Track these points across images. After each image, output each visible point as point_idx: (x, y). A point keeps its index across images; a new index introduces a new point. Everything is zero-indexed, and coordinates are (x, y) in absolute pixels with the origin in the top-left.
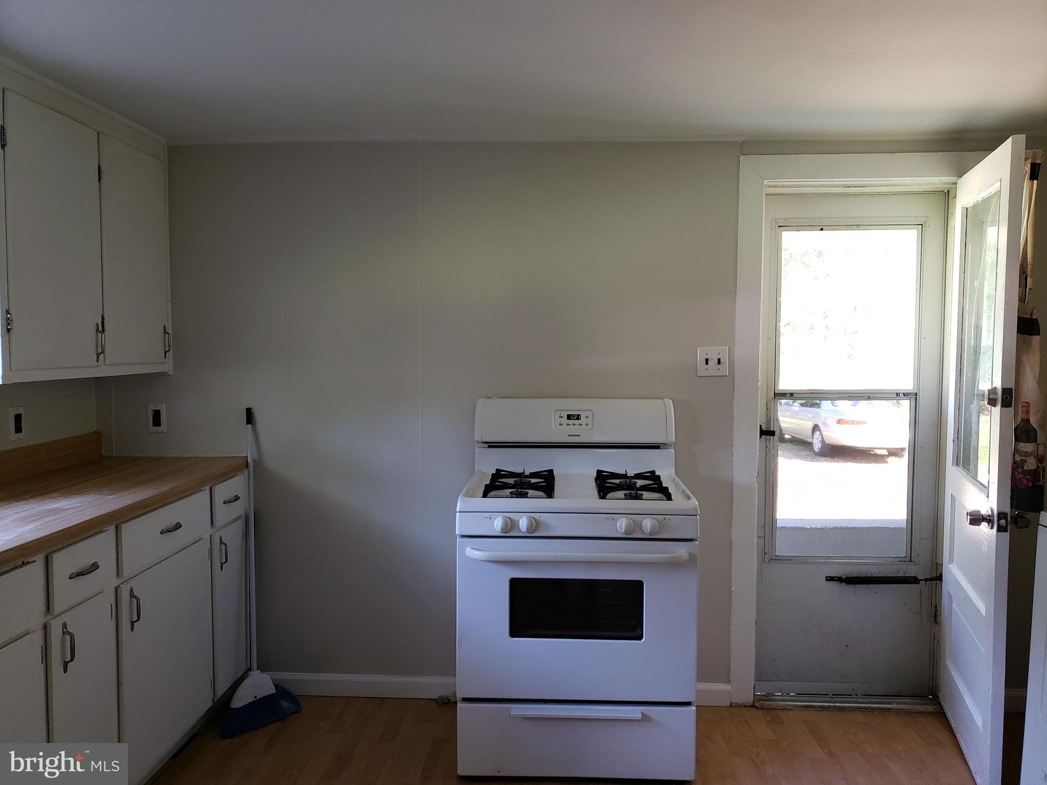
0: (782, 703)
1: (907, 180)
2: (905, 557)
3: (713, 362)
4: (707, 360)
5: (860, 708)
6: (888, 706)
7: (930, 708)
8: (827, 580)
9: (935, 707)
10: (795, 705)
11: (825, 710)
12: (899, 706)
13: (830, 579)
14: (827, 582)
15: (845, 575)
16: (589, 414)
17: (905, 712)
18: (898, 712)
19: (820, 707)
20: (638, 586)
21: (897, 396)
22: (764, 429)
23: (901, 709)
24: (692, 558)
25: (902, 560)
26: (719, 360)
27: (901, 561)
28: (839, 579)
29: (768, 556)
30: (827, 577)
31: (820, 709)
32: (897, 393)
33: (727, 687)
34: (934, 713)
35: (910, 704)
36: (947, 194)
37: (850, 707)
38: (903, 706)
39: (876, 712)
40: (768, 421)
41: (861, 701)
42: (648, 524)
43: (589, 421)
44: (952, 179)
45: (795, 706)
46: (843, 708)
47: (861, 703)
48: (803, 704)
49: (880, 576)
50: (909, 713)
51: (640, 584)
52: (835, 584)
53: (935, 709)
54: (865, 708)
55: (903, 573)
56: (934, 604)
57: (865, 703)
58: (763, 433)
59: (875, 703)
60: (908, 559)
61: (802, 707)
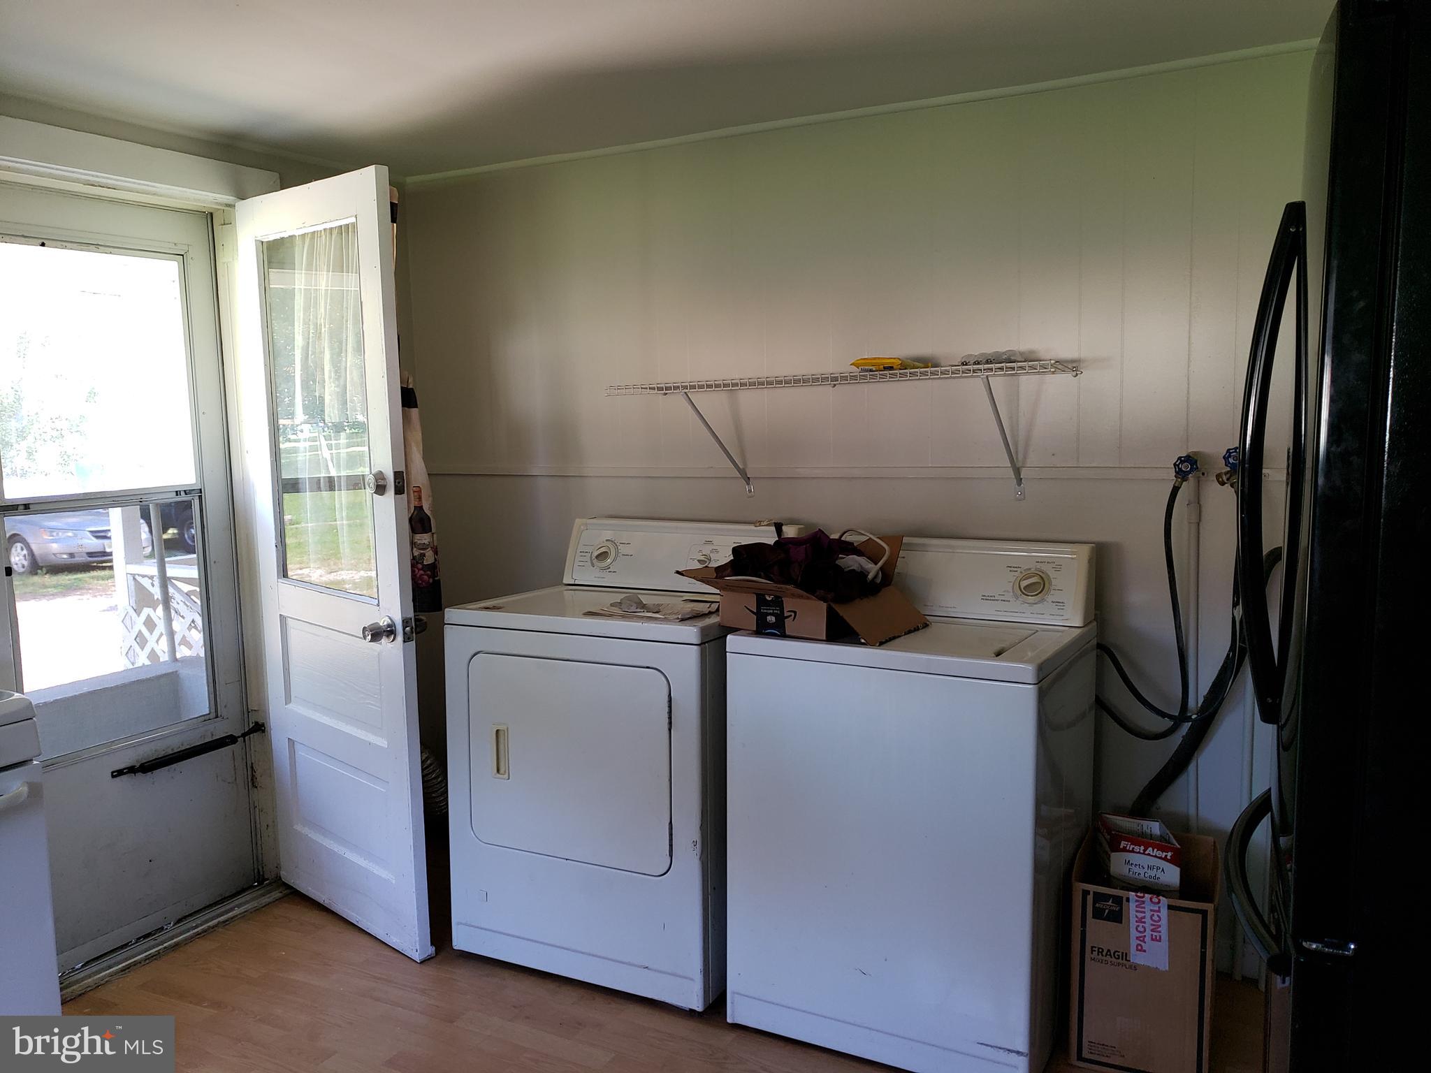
0: (90, 980)
1: (176, 190)
2: (209, 714)
5: (198, 934)
6: (231, 914)
7: (276, 894)
8: (113, 776)
9: (280, 890)
10: (109, 973)
11: (155, 959)
12: (242, 909)
13: (118, 773)
14: (115, 779)
15: (137, 761)
17: (251, 913)
18: (243, 916)
19: (147, 958)
21: (177, 495)
23: (245, 912)
25: (205, 719)
27: (205, 721)
28: (132, 770)
30: (113, 772)
31: (147, 961)
32: (177, 492)
34: (283, 898)
35: (253, 899)
36: (209, 217)
37: (186, 939)
38: (246, 906)
39: (220, 930)
41: (194, 925)
44: (229, 199)
45: (111, 975)
46: (177, 945)
47: (196, 927)
48: (120, 966)
49: (184, 748)
50: (257, 910)
52: (126, 778)
53: (281, 892)
54: (204, 931)
55: (210, 735)
56: (249, 763)
57: (201, 925)
59: (212, 919)
60: (213, 715)
61: (123, 970)
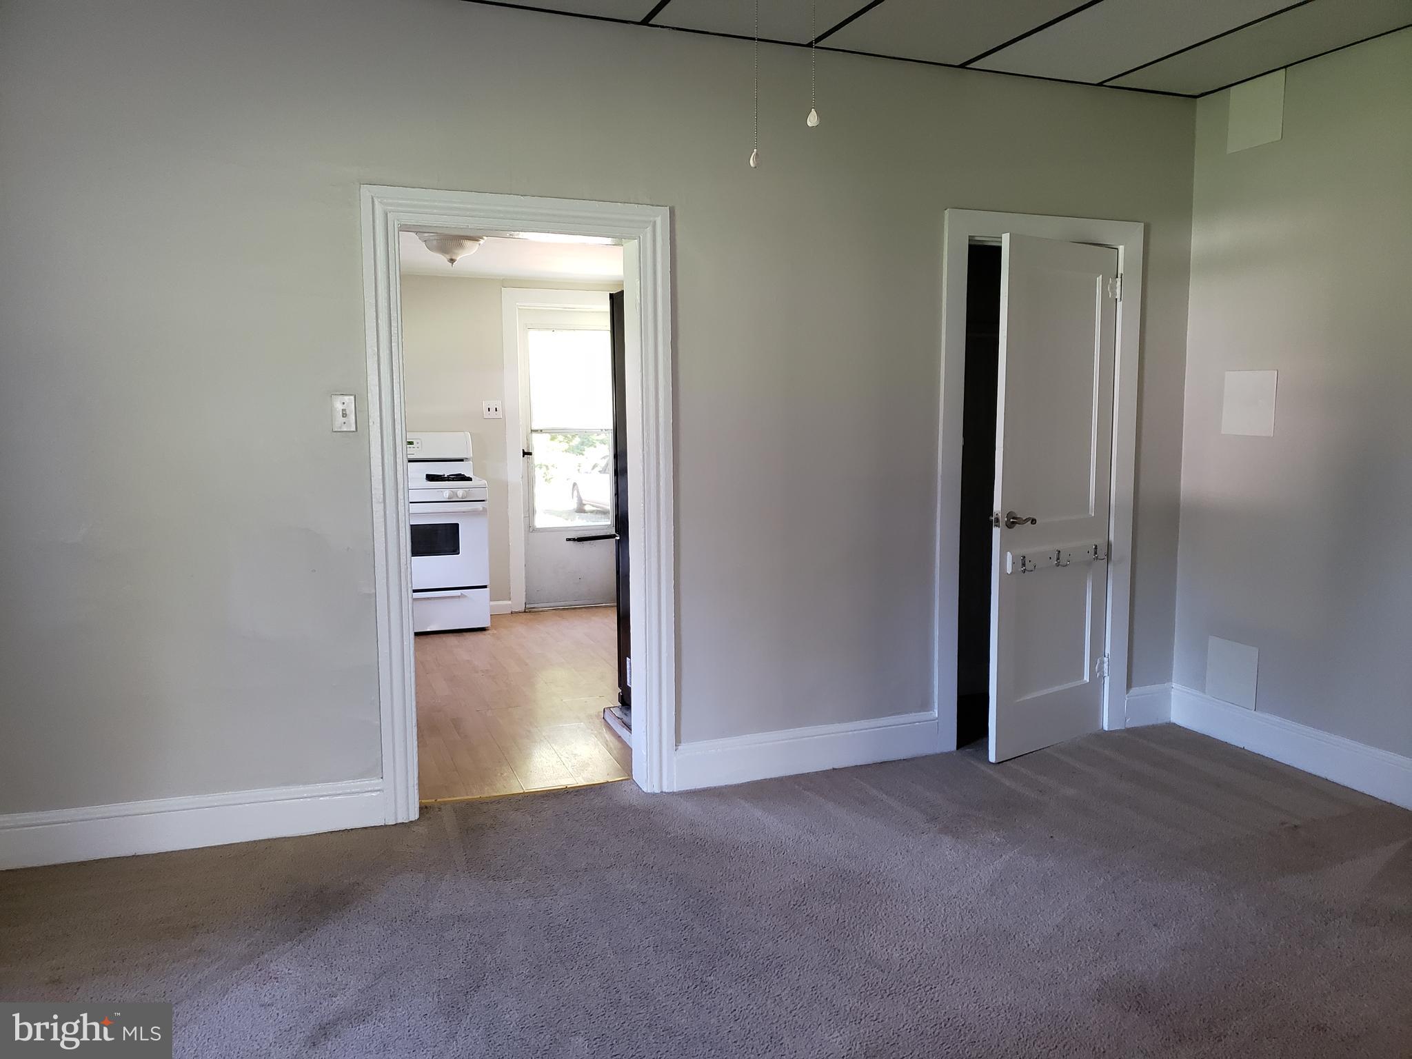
0: (542, 609)
3: (493, 410)
4: (489, 409)
5: (585, 607)
8: (567, 540)
11: (566, 609)
13: (569, 540)
15: (575, 537)
16: (418, 441)
19: (563, 608)
20: (455, 527)
22: (526, 451)
24: (485, 510)
26: (496, 409)
27: (608, 527)
28: (574, 540)
29: (531, 529)
33: (510, 602)
37: (579, 607)
40: (528, 447)
42: (460, 493)
43: (419, 445)
45: (549, 610)
46: (576, 608)
51: (457, 525)
52: (571, 542)
54: (587, 607)
58: (525, 454)
61: (553, 610)
